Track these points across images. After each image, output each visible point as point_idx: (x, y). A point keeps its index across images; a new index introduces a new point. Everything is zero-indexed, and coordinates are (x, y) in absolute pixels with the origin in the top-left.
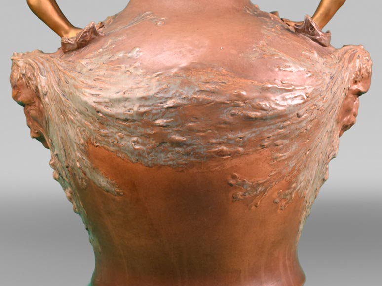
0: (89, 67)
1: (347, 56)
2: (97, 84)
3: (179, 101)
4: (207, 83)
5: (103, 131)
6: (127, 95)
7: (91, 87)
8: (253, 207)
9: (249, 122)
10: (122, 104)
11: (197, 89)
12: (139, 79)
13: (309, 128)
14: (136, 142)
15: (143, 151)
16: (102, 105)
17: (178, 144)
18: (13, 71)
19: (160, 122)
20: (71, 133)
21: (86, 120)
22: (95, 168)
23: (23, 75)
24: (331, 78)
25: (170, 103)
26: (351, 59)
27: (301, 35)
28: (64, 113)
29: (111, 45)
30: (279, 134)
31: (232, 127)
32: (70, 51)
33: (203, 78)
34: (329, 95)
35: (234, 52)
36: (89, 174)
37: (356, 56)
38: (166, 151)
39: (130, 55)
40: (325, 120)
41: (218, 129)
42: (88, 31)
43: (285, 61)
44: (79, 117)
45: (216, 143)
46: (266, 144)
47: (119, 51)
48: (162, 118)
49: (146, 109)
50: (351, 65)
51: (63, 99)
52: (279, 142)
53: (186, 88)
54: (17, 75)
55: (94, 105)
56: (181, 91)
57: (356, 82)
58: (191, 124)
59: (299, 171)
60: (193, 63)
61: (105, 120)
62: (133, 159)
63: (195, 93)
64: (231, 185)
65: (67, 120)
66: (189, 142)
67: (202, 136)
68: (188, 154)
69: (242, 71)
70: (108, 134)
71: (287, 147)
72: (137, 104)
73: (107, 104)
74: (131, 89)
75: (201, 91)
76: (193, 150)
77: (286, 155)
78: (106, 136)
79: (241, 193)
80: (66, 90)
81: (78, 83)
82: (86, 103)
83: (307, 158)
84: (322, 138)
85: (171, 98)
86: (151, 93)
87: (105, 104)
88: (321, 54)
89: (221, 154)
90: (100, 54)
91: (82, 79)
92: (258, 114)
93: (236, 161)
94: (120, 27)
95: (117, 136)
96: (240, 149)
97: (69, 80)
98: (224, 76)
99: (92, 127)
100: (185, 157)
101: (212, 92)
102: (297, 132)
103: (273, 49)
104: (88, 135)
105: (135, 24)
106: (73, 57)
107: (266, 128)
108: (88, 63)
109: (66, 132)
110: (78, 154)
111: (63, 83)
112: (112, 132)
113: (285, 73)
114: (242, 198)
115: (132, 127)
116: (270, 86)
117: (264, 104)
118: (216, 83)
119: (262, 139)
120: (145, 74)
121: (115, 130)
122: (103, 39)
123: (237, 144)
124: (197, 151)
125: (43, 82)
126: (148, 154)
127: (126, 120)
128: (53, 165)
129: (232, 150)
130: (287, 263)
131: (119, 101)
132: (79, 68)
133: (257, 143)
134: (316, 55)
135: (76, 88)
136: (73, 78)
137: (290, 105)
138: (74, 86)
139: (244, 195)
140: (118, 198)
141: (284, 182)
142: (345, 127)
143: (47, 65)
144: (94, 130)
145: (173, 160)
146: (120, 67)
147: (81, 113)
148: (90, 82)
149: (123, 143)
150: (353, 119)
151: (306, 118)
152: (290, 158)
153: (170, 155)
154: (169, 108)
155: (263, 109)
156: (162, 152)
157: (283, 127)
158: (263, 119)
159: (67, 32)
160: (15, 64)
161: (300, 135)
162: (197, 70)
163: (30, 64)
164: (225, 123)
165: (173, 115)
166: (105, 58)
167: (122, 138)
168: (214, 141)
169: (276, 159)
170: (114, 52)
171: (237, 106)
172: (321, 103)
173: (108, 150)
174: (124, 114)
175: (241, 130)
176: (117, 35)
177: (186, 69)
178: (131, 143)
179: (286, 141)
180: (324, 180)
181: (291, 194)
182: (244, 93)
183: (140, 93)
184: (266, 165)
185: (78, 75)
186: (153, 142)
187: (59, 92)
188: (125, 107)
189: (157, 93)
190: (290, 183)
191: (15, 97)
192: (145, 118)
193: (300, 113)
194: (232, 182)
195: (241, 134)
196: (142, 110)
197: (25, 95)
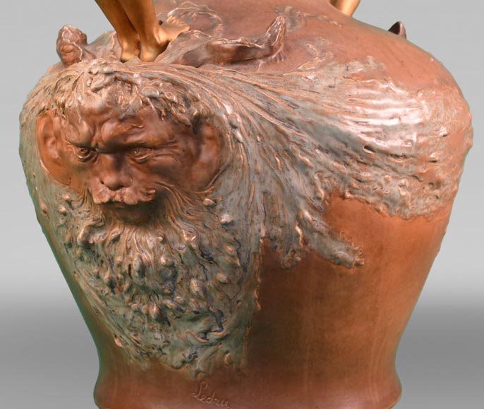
5: (364, 175)
6: (403, 122)
7: (348, 112)
10: (398, 135)
15: (408, 199)
16: (373, 137)
19: (434, 156)
21: (336, 161)
28: (283, 153)
48: (436, 150)
49: (424, 139)
51: (289, 131)
55: (363, 136)
70: (370, 179)
72: (416, 133)
73: (379, 135)
74: (405, 113)
78: (367, 181)
81: (322, 106)
82: (349, 134)
87: (377, 135)
91: (326, 101)
95: (382, 180)
97: (298, 103)
99: (346, 171)
104: (335, 183)
110: (306, 215)
111: (281, 107)
112: (376, 175)
115: (404, 165)
121: (381, 172)
126: (412, 201)
131: (394, 129)
136: (308, 100)
138: (314, 111)
144: (349, 175)
147: (328, 151)
149: (388, 189)
153: (427, 201)
154: (443, 137)
156: (423, 197)
167: (388, 182)
178: (397, 188)
185: (314, 92)
186: (420, 184)
187: (273, 121)
188: (401, 138)
189: (432, 118)
192: (421, 152)
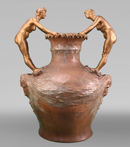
0: (40, 81)
1: (105, 79)
2: (42, 86)
3: (62, 92)
4: (69, 88)
5: (43, 98)
6: (49, 90)
7: (40, 87)
8: (80, 118)
9: (79, 98)
10: (47, 92)
11: (67, 89)
12: (52, 86)
13: (95, 99)
14: (51, 101)
15: (53, 104)
16: (43, 92)
17: (61, 103)
18: (21, 79)
19: (57, 97)
20: (35, 97)
22: (40, 107)
23: (23, 81)
24: (101, 86)
25: (60, 93)
26: (106, 79)
27: (94, 74)
28: (33, 92)
29: (45, 76)
30: (87, 100)
31: (75, 99)
32: (35, 76)
33: (68, 87)
34: (100, 90)
35: (76, 79)
36: (39, 108)
37: (108, 78)
38: (58, 104)
39: (50, 79)
40: (99, 96)
41: (71, 99)
42: (40, 72)
43: (89, 82)
44: (37, 94)
45: (71, 103)
46: (83, 103)
47: (47, 78)
48: (57, 96)
49: (54, 94)
50: (106, 81)
51: (33, 89)
52: (87, 102)
53: (64, 89)
54: (22, 80)
55: (41, 91)
56: (62, 90)
57: (107, 85)
58: (65, 98)
59: (92, 109)
60: (66, 82)
61: (43, 96)
62: (50, 105)
63: (66, 90)
64: (74, 113)
65: (34, 94)
66: (64, 102)
67: (68, 101)
68: (64, 105)
69: (78, 85)
71: (89, 103)
72: (51, 92)
74: (50, 88)
75: (68, 90)
76: (65, 104)
77: (89, 105)
78: (43, 99)
79: (77, 115)
80: (34, 86)
82: (39, 91)
83: (94, 106)
84: (98, 100)
85: (60, 91)
86: (55, 90)
88: (99, 79)
89: (72, 105)
90: (43, 78)
91: (38, 84)
92: (82, 96)
93: (76, 107)
94: (48, 70)
95: (46, 99)
96: (77, 104)
97: (35, 84)
98: (73, 86)
99: (40, 97)
100: (63, 106)
101: (70, 90)
102: (92, 100)
103: (86, 79)
105: (52, 70)
106: (36, 78)
107: (84, 99)
108: (39, 80)
109: (33, 97)
110: (36, 103)
111: (33, 85)
113: (89, 85)
114: (77, 116)
115: (50, 98)
116: (85, 88)
117: (84, 93)
118: (72, 88)
119: (83, 102)
120: (54, 85)
121: (46, 98)
122: (43, 74)
123: (76, 103)
124: (66, 104)
125: (28, 83)
126: (54, 104)
127: (48, 96)
128: (30, 103)
129: (75, 104)
130: (88, 130)
131: (47, 91)
132: (37, 81)
133: (82, 103)
134: (97, 80)
135: (36, 87)
136: (36, 84)
137: (90, 93)
138: (36, 86)
139: (78, 115)
140: (46, 114)
141: (88, 112)
142: (104, 96)
143: (29, 79)
145: (60, 106)
146: (47, 82)
147: (37, 93)
148: (40, 85)
149: (48, 101)
150: (106, 94)
151: (94, 96)
152: (90, 106)
153: (59, 105)
154: (59, 94)
155: (83, 95)
156: (57, 104)
157: (88, 99)
158: (83, 97)
159: (34, 70)
160: (21, 77)
161: (92, 101)
162: (67, 84)
163: (25, 78)
164: (73, 98)
165: (60, 95)
166: (44, 79)
167: (47, 100)
168: (70, 102)
169: (86, 106)
170: (46, 78)
171: (77, 94)
172: (98, 92)
173: (44, 103)
174: (48, 95)
175: (78, 100)
176: (47, 73)
177: (64, 84)
178: (49, 102)
179: (89, 102)
180: (98, 109)
181: (90, 114)
182: (78, 90)
183: (52, 90)
184: (83, 108)
185: (37, 83)
186: (55, 102)
187: (32, 87)
189: (56, 90)
190: (89, 112)
191: (21, 86)
192: (53, 96)
193: (93, 95)
194: (75, 112)
195: (77, 101)
196: (53, 94)
197: (23, 85)
